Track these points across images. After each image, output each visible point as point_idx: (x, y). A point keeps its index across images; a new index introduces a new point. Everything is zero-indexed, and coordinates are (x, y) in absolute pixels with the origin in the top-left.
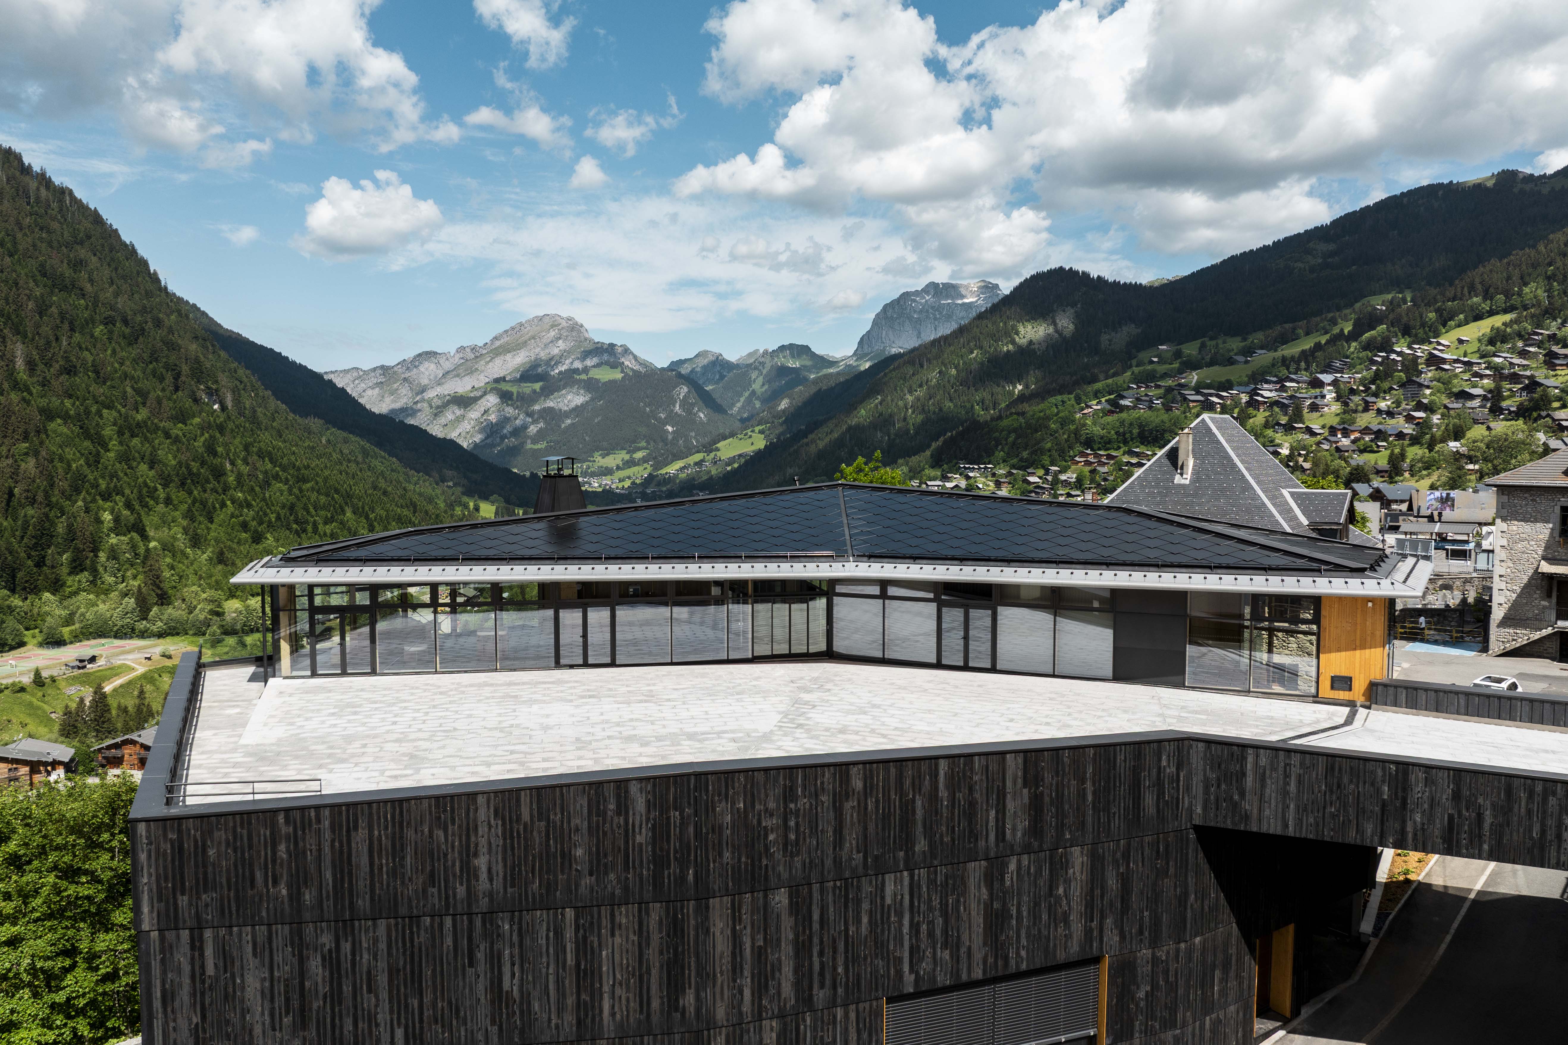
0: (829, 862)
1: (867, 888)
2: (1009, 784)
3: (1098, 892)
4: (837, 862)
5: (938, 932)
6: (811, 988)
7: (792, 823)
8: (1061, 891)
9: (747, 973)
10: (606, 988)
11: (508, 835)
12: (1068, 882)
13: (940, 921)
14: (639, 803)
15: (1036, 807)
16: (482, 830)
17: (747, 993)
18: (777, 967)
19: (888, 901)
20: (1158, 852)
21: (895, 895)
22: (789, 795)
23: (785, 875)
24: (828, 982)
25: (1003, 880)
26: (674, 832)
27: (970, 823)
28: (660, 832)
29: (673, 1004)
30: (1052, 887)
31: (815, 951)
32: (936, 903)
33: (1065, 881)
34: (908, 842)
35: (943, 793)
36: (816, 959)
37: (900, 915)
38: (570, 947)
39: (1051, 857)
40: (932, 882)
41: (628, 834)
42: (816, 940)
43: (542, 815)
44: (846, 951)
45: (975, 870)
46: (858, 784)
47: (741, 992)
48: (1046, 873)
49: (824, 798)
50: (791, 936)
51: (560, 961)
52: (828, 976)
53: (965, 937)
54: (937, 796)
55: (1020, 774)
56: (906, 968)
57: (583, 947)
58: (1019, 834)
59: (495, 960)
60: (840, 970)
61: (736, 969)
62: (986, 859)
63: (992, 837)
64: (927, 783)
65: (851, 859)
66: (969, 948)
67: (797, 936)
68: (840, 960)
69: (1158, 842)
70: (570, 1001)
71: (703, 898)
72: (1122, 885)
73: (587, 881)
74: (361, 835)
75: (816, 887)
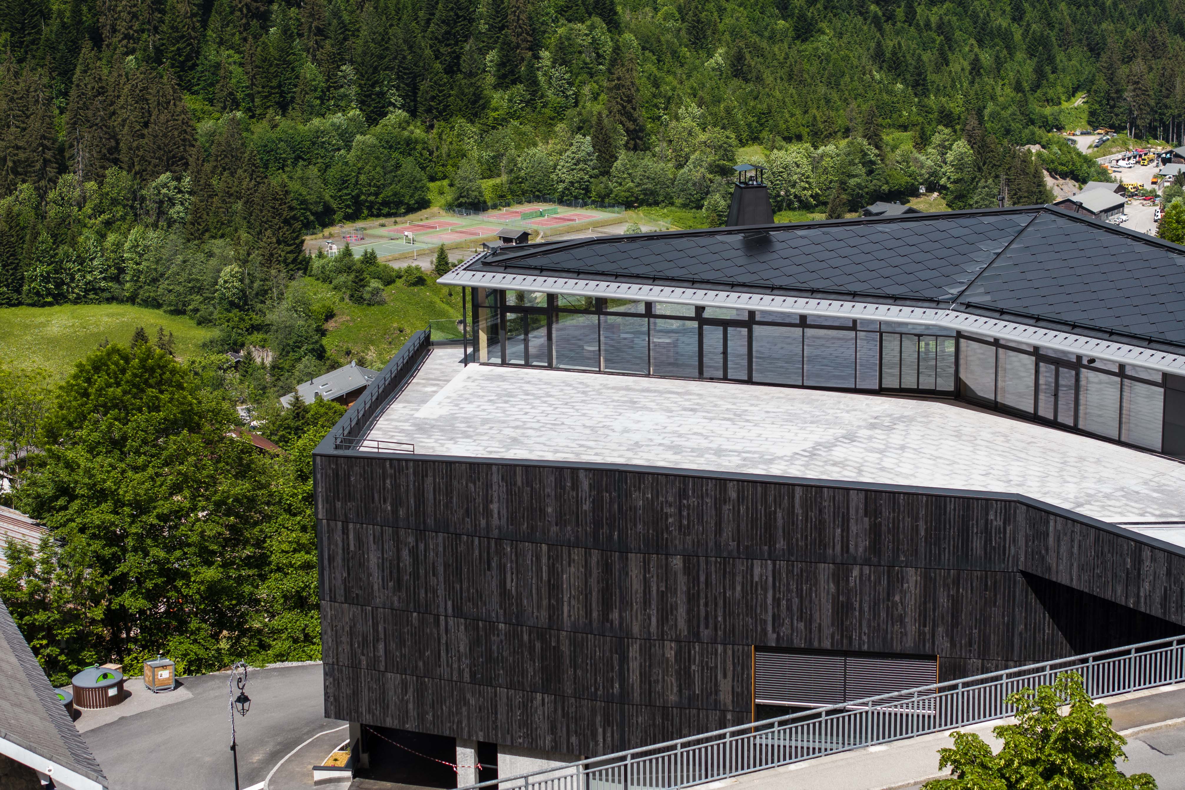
0: (711, 544)
1: (741, 566)
2: (852, 512)
3: (930, 605)
4: (717, 544)
5: (795, 608)
6: (698, 627)
7: (685, 513)
8: (897, 598)
9: (654, 606)
10: (566, 599)
11: (509, 492)
12: (903, 593)
13: (796, 601)
14: (585, 484)
15: (875, 531)
16: (495, 487)
17: (654, 620)
18: (674, 607)
19: (756, 578)
20: (986, 585)
21: (761, 575)
22: (682, 494)
23: (680, 547)
24: (711, 626)
25: (848, 581)
26: (606, 507)
27: (820, 535)
28: (597, 504)
29: (605, 617)
30: (889, 595)
31: (702, 602)
32: (793, 587)
33: (901, 591)
34: (771, 541)
35: (798, 510)
36: (702, 607)
37: (765, 590)
38: (544, 568)
39: (889, 572)
40: (789, 572)
41: (578, 503)
42: (702, 595)
43: (528, 483)
44: (725, 607)
45: (825, 571)
46: (733, 495)
47: (650, 619)
48: (884, 582)
49: (708, 500)
50: (685, 589)
51: (539, 577)
52: (711, 621)
53: (817, 616)
54: (793, 512)
55: (862, 506)
56: (770, 628)
57: (552, 570)
58: (861, 550)
59: (502, 569)
60: (720, 619)
61: (646, 603)
62: (833, 563)
63: (838, 548)
64: (786, 501)
65: (727, 544)
66: (820, 625)
67: (689, 589)
68: (720, 613)
69: (986, 577)
70: (545, 602)
71: (624, 551)
72: (953, 604)
73: (554, 529)
74: (429, 480)
75: (702, 559)
